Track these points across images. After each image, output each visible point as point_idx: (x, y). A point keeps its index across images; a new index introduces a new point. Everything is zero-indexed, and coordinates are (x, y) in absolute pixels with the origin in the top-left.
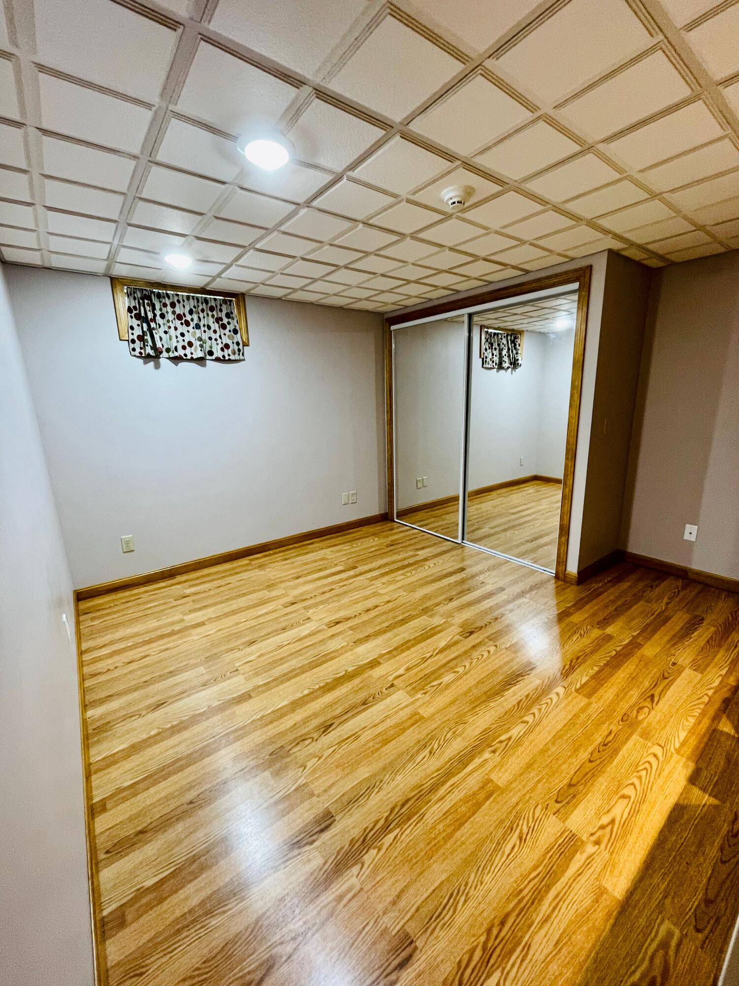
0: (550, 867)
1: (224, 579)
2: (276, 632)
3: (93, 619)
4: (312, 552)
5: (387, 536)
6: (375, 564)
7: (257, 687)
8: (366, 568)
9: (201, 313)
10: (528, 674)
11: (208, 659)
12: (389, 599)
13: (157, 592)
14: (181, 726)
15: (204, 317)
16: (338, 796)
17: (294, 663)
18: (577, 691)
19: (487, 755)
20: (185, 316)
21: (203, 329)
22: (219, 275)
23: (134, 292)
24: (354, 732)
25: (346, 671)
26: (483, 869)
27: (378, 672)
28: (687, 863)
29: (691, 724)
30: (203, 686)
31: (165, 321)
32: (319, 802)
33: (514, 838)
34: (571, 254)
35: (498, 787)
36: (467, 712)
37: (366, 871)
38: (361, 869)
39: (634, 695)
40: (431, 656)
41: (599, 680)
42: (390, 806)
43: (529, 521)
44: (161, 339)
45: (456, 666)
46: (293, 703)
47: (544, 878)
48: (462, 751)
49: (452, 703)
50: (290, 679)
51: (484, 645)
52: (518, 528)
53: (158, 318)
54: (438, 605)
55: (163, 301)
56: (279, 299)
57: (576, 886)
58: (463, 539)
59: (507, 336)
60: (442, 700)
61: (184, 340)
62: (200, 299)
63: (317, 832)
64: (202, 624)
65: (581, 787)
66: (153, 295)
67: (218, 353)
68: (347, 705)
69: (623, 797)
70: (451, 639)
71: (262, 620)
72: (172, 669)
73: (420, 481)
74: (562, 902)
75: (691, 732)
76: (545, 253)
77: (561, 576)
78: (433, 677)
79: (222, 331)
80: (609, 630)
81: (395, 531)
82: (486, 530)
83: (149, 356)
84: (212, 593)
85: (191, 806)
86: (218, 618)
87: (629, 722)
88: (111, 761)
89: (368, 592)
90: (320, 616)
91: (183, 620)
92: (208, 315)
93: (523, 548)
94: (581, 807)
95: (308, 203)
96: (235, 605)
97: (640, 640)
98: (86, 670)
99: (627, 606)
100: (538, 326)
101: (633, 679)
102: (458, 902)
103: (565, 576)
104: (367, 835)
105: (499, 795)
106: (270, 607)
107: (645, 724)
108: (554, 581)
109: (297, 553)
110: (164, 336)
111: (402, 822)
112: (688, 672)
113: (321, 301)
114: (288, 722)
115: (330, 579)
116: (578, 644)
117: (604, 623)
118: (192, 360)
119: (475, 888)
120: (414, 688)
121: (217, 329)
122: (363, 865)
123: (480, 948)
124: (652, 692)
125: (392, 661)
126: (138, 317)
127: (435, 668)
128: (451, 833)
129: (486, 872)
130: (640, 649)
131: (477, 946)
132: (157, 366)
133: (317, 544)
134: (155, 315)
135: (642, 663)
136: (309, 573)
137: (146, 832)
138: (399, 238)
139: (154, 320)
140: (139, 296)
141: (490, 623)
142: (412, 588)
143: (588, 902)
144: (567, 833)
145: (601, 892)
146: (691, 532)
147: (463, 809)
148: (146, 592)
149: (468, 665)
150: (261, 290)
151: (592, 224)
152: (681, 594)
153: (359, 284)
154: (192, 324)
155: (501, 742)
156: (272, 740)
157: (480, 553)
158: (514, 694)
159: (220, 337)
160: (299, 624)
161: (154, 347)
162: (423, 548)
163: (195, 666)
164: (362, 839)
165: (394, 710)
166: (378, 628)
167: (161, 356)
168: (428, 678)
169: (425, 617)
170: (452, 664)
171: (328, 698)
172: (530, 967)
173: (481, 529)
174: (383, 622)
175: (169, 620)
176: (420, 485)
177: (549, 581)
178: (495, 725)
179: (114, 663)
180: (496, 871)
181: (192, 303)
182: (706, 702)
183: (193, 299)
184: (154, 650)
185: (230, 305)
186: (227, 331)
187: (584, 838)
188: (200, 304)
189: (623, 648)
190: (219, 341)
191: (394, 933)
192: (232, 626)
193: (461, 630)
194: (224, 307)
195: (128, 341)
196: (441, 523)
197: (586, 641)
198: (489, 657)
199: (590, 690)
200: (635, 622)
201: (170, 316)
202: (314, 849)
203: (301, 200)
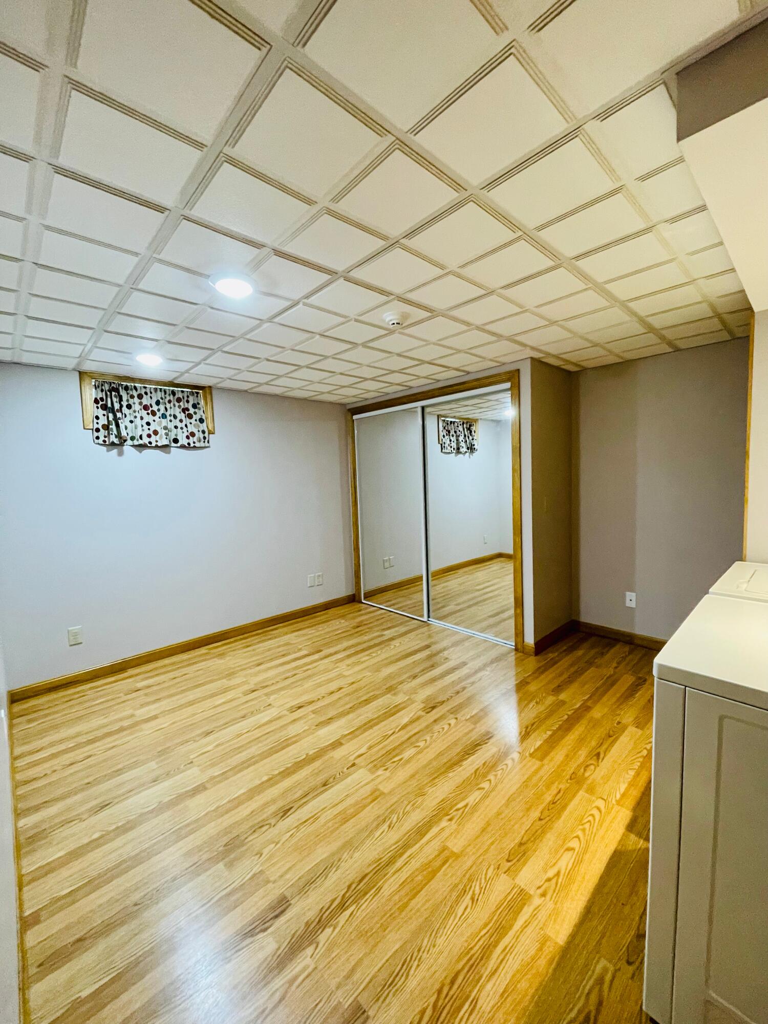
0: (499, 922)
1: (180, 670)
2: (234, 721)
3: (30, 721)
4: (276, 638)
5: (354, 618)
6: (339, 647)
7: (212, 778)
8: (332, 650)
9: (167, 403)
10: (486, 743)
11: (161, 753)
12: (353, 681)
13: (105, 687)
14: (128, 826)
15: (171, 408)
16: (294, 880)
17: (254, 750)
18: (531, 755)
19: (444, 823)
20: (152, 407)
21: (169, 418)
22: (187, 371)
23: (102, 385)
24: (313, 814)
25: (307, 754)
26: (436, 934)
27: (338, 753)
28: (623, 904)
29: (631, 777)
30: (154, 781)
31: (131, 411)
32: (274, 888)
33: (467, 900)
34: (503, 360)
35: (453, 853)
36: (426, 784)
37: (321, 949)
38: (316, 949)
39: (583, 753)
40: (393, 733)
41: (552, 743)
42: (347, 884)
43: (491, 598)
44: (126, 428)
45: (417, 741)
46: (251, 790)
47: (493, 934)
48: (420, 822)
49: (412, 776)
50: (249, 766)
51: (445, 718)
52: (480, 604)
53: (125, 409)
54: (401, 683)
55: (131, 393)
56: (246, 391)
57: (523, 938)
58: (429, 617)
59: (463, 423)
60: (402, 774)
61: (149, 429)
62: (168, 392)
63: (271, 919)
64: (155, 717)
65: (531, 844)
66: (120, 388)
67: (183, 441)
68: (306, 789)
69: (568, 849)
70: (414, 715)
71: (220, 709)
72: (120, 766)
73: (387, 560)
74: (508, 955)
75: (631, 785)
76: (478, 359)
77: (519, 648)
78: (394, 753)
79: (188, 421)
80: (563, 696)
81: (363, 612)
82: (451, 608)
83: (113, 444)
84: (166, 685)
85: (137, 908)
86: (173, 710)
87: (577, 780)
88: (48, 870)
89: (332, 675)
90: (282, 701)
91: (132, 716)
92: (174, 405)
93: (484, 624)
94: (530, 863)
95: (271, 320)
96: (191, 696)
97: (589, 704)
98: (19, 777)
99: (579, 673)
100: (490, 415)
101: (581, 741)
102: (411, 967)
103: (523, 648)
104: (322, 916)
105: (454, 861)
106: (230, 695)
107: (589, 781)
108: (513, 653)
109: (259, 640)
110: (129, 425)
111: (359, 898)
112: (632, 729)
113: (286, 394)
114: (244, 811)
115: (294, 664)
116: (533, 711)
117: (558, 689)
118: (157, 446)
119: (429, 951)
120: (375, 766)
121: (184, 418)
122: (317, 946)
123: (430, 1008)
124: (597, 751)
125: (355, 741)
126: (104, 407)
127: (397, 744)
128: (407, 902)
129: (439, 935)
130: (589, 712)
131: (428, 1005)
132: (121, 454)
133: (281, 629)
134: (121, 406)
135: (591, 724)
136: (272, 660)
137: (85, 939)
138: (352, 346)
139: (120, 410)
140: (107, 389)
141: (452, 697)
142: (377, 669)
143: (532, 952)
144: (516, 890)
145: (545, 940)
146: (631, 600)
147: (420, 878)
148: (91, 689)
149: (428, 738)
150: (228, 384)
151: (511, 339)
152: (628, 659)
153: (321, 380)
154: (159, 414)
155: (458, 810)
156: (227, 831)
157: (444, 630)
158: (473, 763)
159: (186, 426)
160: (259, 711)
161: (119, 436)
162: (389, 628)
163: (144, 762)
164: (317, 920)
165: (355, 788)
166: (341, 710)
167: (125, 444)
168: (390, 754)
169: (389, 696)
170: (413, 739)
171: (287, 783)
172: (477, 1019)
173: (448, 605)
174: (347, 704)
175: (116, 717)
176: (387, 565)
177: (509, 653)
178: (453, 795)
179: (52, 767)
180: (449, 933)
181: (160, 395)
182: (645, 755)
183: (161, 391)
184: (100, 748)
185: (197, 396)
186: (193, 421)
187: (532, 892)
188: (167, 395)
189: (574, 713)
190: (185, 429)
191: (346, 1006)
192: (188, 718)
193: (424, 705)
194: (191, 399)
195: (93, 429)
196: (409, 602)
197: (541, 708)
198: (449, 730)
199: (542, 753)
200: (587, 686)
201: (137, 407)
202: (269, 934)
203: (264, 318)
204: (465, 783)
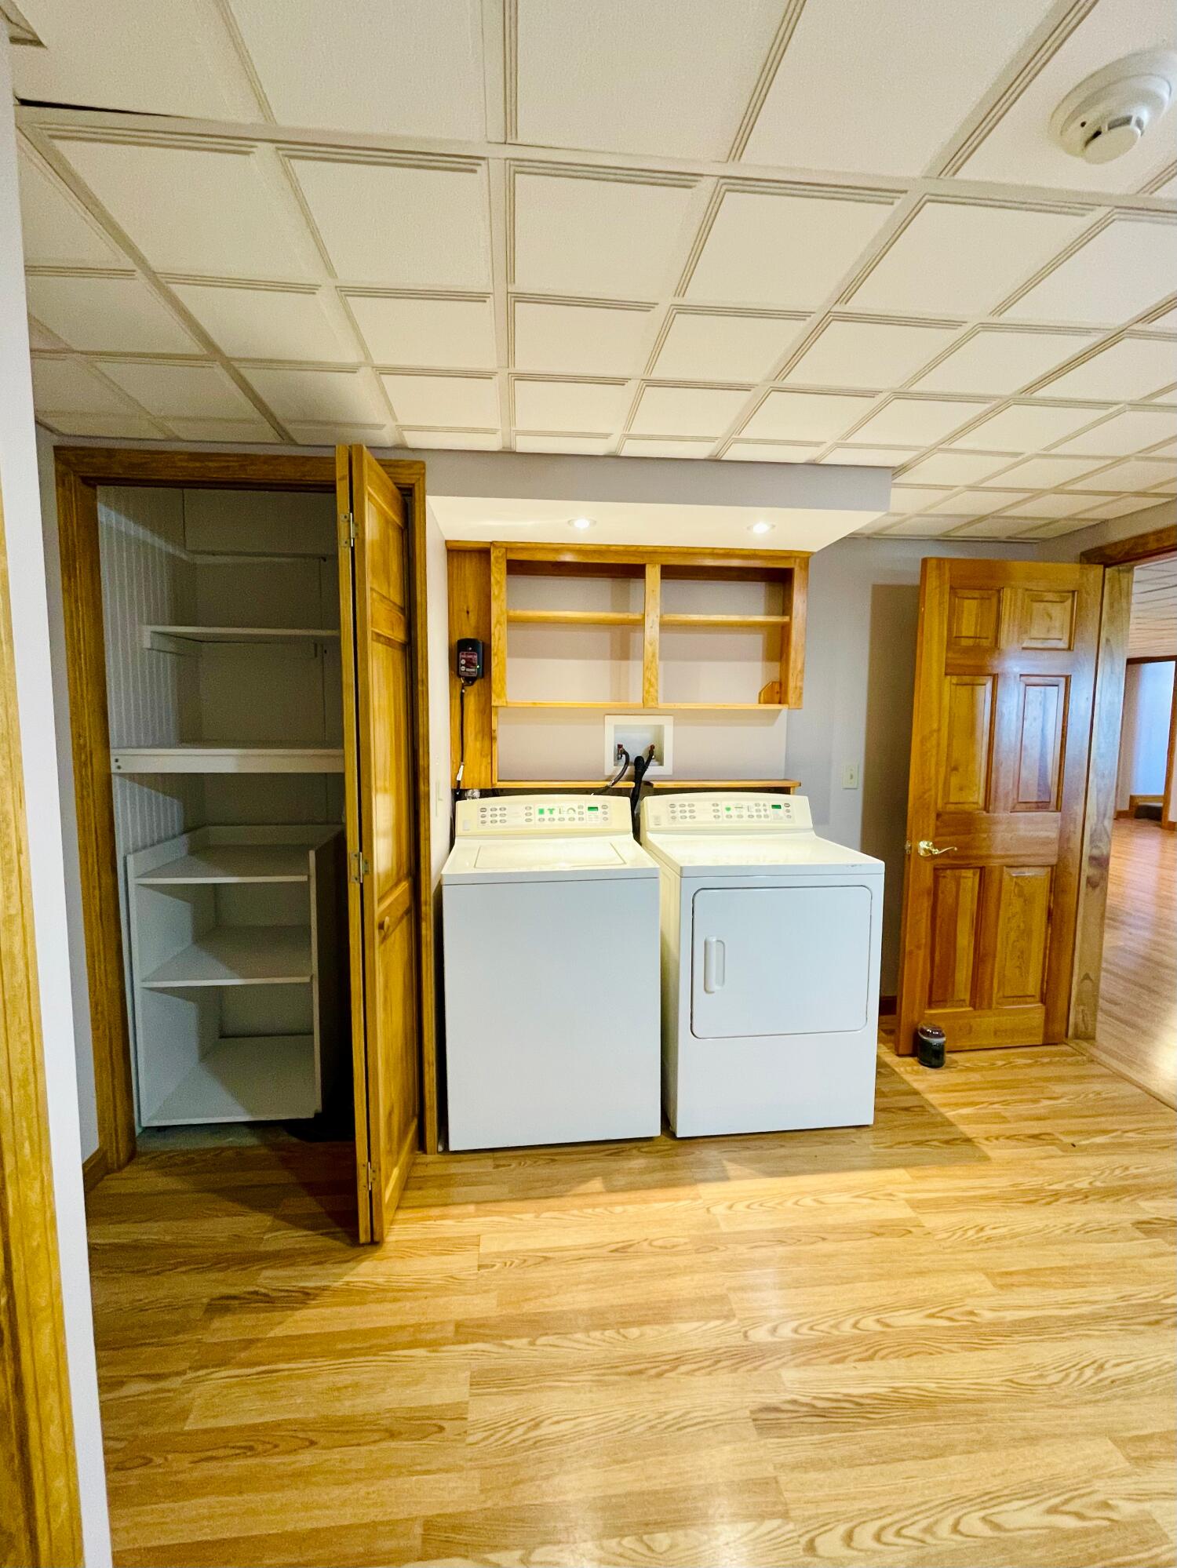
204: (908, 1351)
